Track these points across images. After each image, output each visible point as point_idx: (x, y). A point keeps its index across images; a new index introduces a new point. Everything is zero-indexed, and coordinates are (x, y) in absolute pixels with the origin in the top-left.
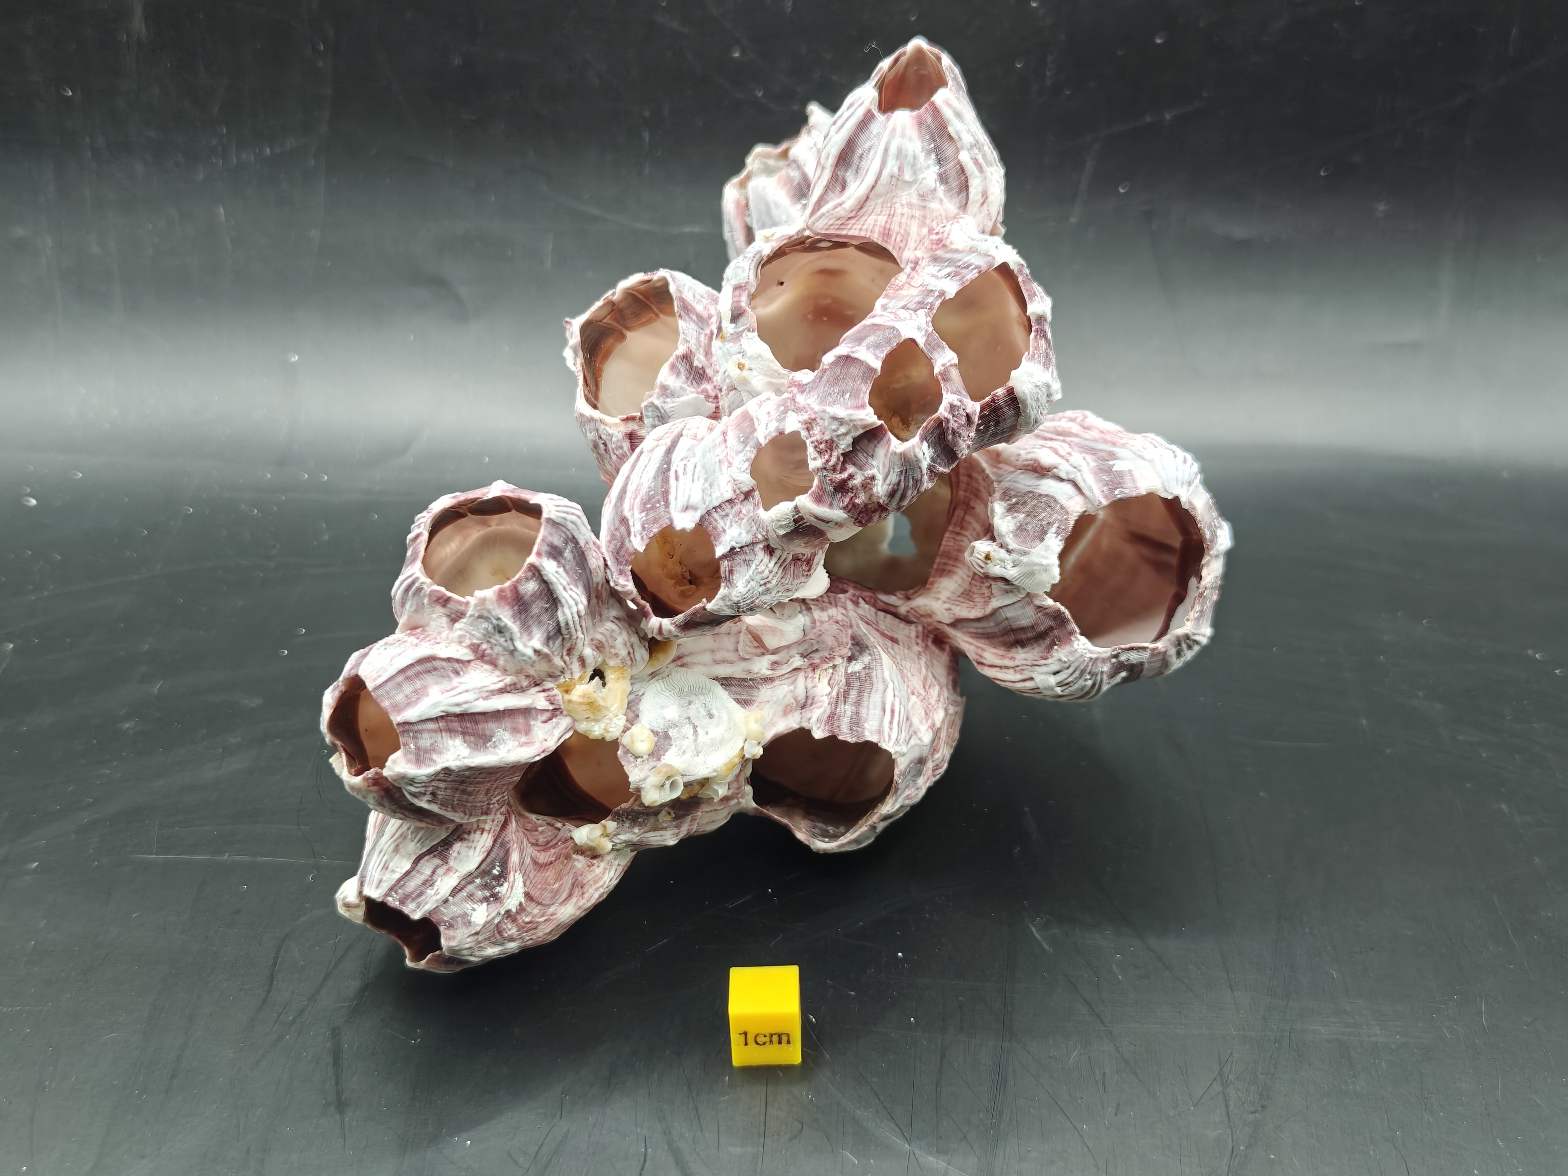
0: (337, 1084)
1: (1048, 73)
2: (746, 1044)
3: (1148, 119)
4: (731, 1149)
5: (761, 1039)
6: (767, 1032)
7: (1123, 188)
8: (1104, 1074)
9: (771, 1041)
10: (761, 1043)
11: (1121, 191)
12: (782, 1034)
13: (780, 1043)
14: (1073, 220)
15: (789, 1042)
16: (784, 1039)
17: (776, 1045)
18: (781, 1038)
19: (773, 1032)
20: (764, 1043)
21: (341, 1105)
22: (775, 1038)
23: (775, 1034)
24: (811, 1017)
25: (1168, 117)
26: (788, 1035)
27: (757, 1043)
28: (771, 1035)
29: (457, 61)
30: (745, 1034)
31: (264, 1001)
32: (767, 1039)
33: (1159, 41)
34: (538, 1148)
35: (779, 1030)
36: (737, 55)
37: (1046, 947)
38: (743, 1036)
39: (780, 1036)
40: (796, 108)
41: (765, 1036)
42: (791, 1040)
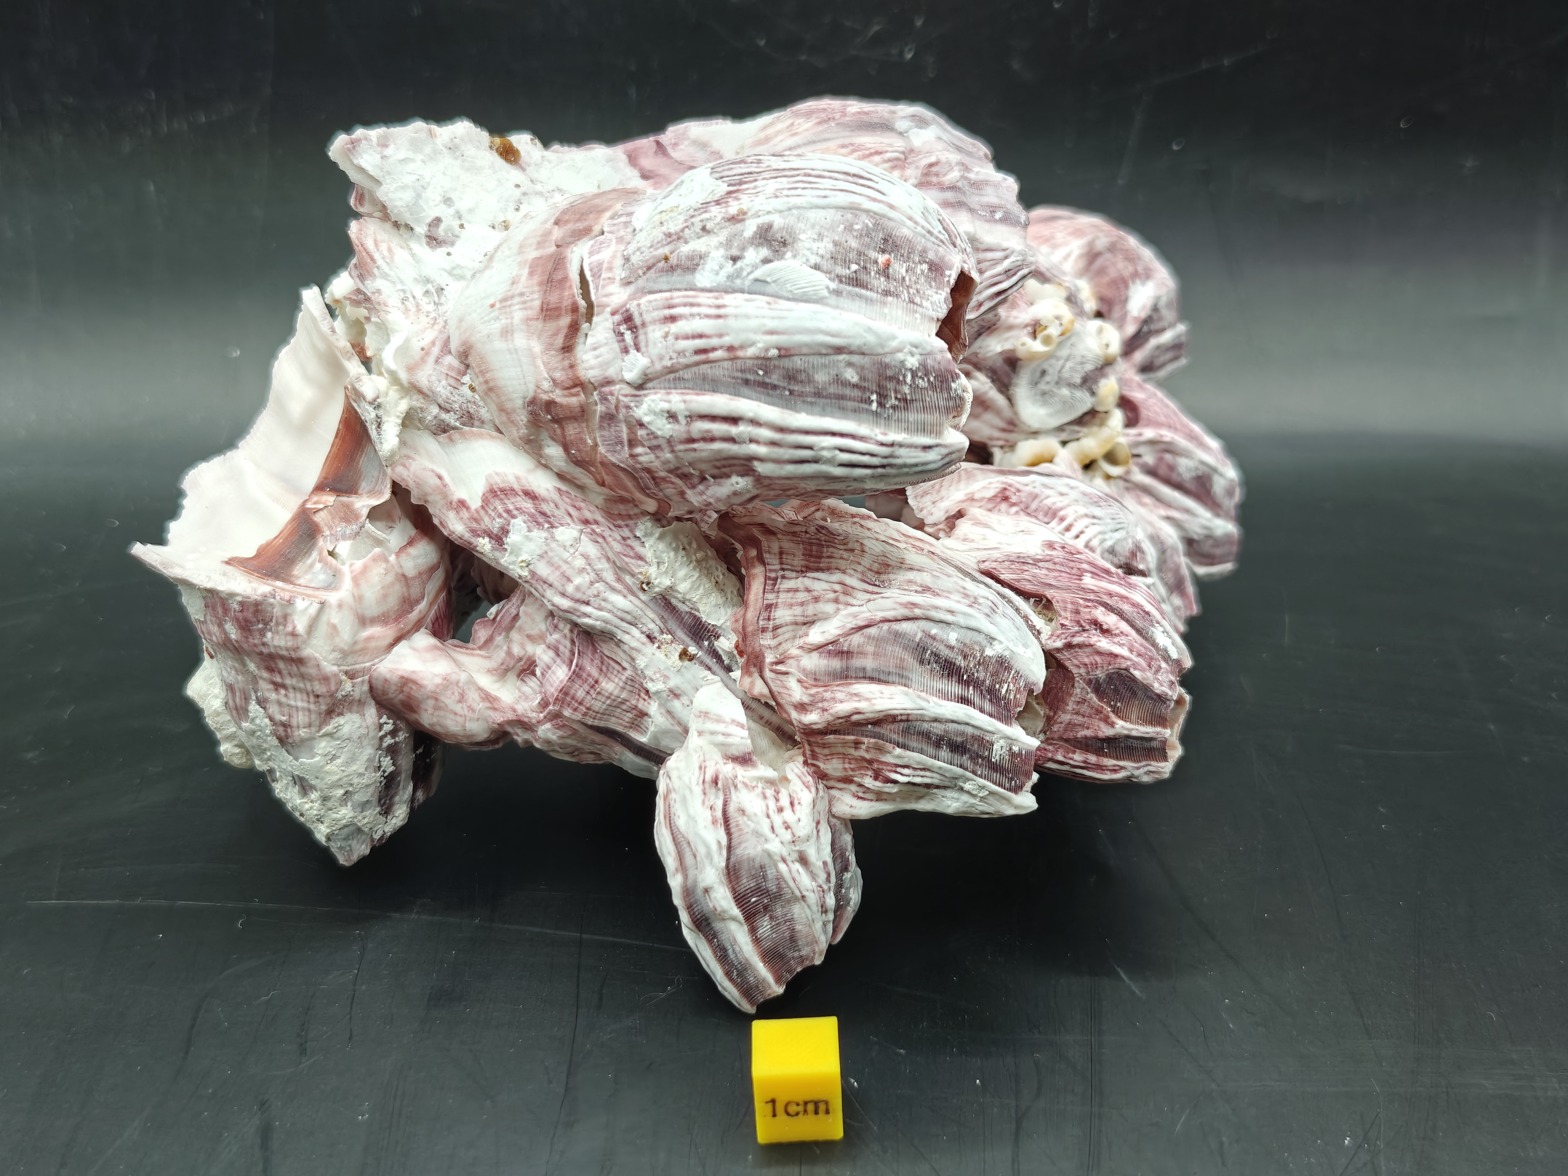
1: (1090, 14)
2: (774, 1115)
3: (1204, 66)
5: (793, 1109)
6: (801, 1098)
7: (1178, 144)
8: (1221, 1144)
9: (805, 1111)
10: (793, 1114)
11: (1175, 148)
12: (819, 1101)
13: (816, 1112)
14: (1120, 182)
15: (827, 1112)
16: (822, 1107)
17: (811, 1116)
18: (818, 1107)
19: (808, 1098)
20: (797, 1114)
22: (811, 1107)
23: (811, 1102)
24: (852, 1081)
25: (1226, 62)
26: (827, 1103)
27: (788, 1114)
28: (806, 1103)
30: (773, 1101)
31: (178, 1071)
32: (801, 1108)
35: (816, 1097)
37: (1137, 992)
38: (770, 1105)
39: (816, 1104)
40: (803, 58)
41: (798, 1105)
42: (831, 1108)
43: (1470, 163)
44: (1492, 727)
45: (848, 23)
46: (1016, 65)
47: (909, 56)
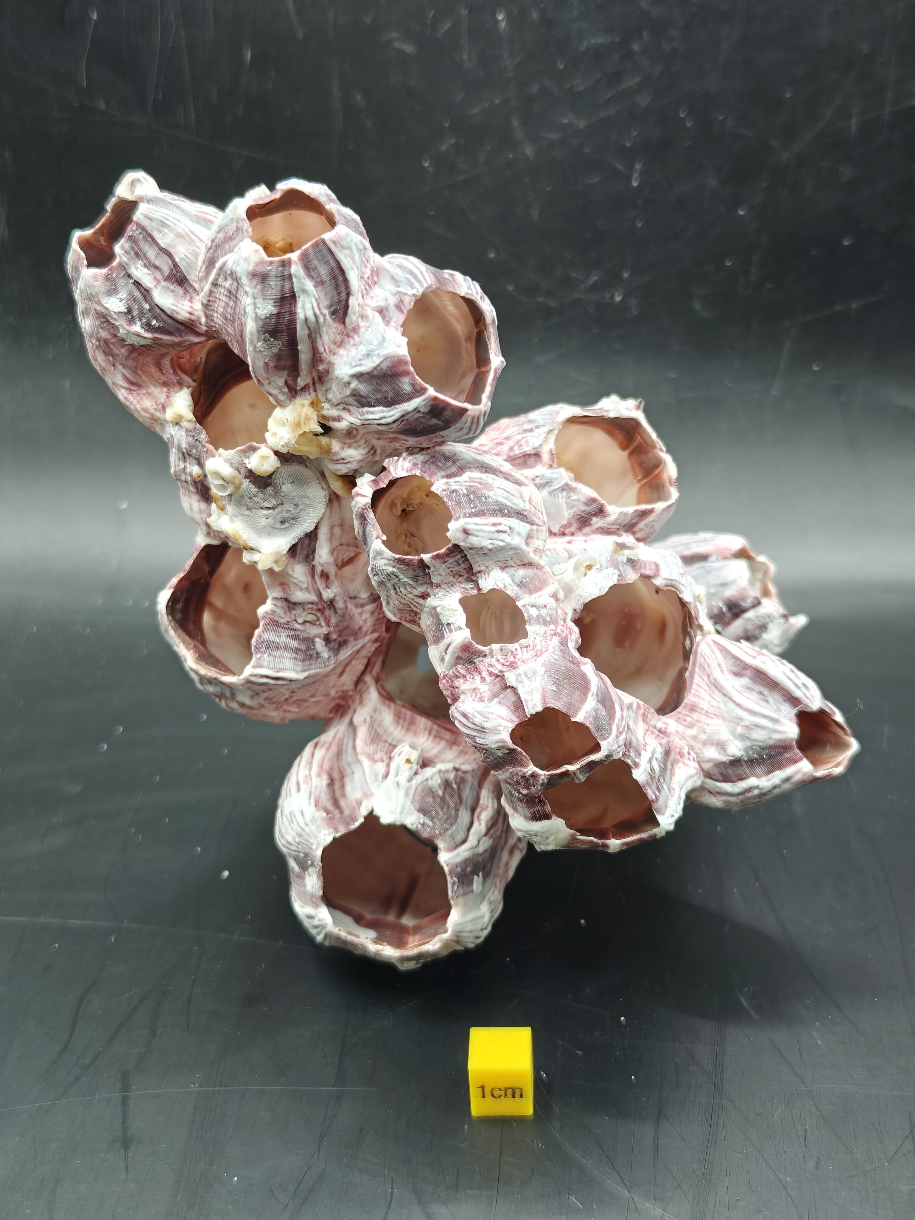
0: (124, 1122)
1: (753, 270)
2: (484, 1097)
3: (838, 308)
5: (497, 1093)
6: (502, 1085)
7: (817, 366)
8: (806, 1131)
9: (506, 1095)
10: (497, 1096)
11: (815, 368)
12: (515, 1088)
14: (774, 393)
15: (521, 1096)
16: (518, 1093)
17: (510, 1098)
18: (515, 1092)
19: (508, 1086)
20: (500, 1097)
21: (126, 1143)
22: (509, 1092)
23: (510, 1088)
24: (543, 1073)
25: (854, 306)
26: (521, 1089)
27: (493, 1096)
28: (506, 1089)
30: (483, 1087)
31: (66, 1046)
32: (502, 1093)
33: (846, 243)
34: (296, 1186)
35: (513, 1085)
37: (752, 1013)
38: (481, 1089)
40: (541, 299)
41: (500, 1090)
42: (524, 1094)
45: (574, 275)
46: (697, 306)
47: (618, 299)
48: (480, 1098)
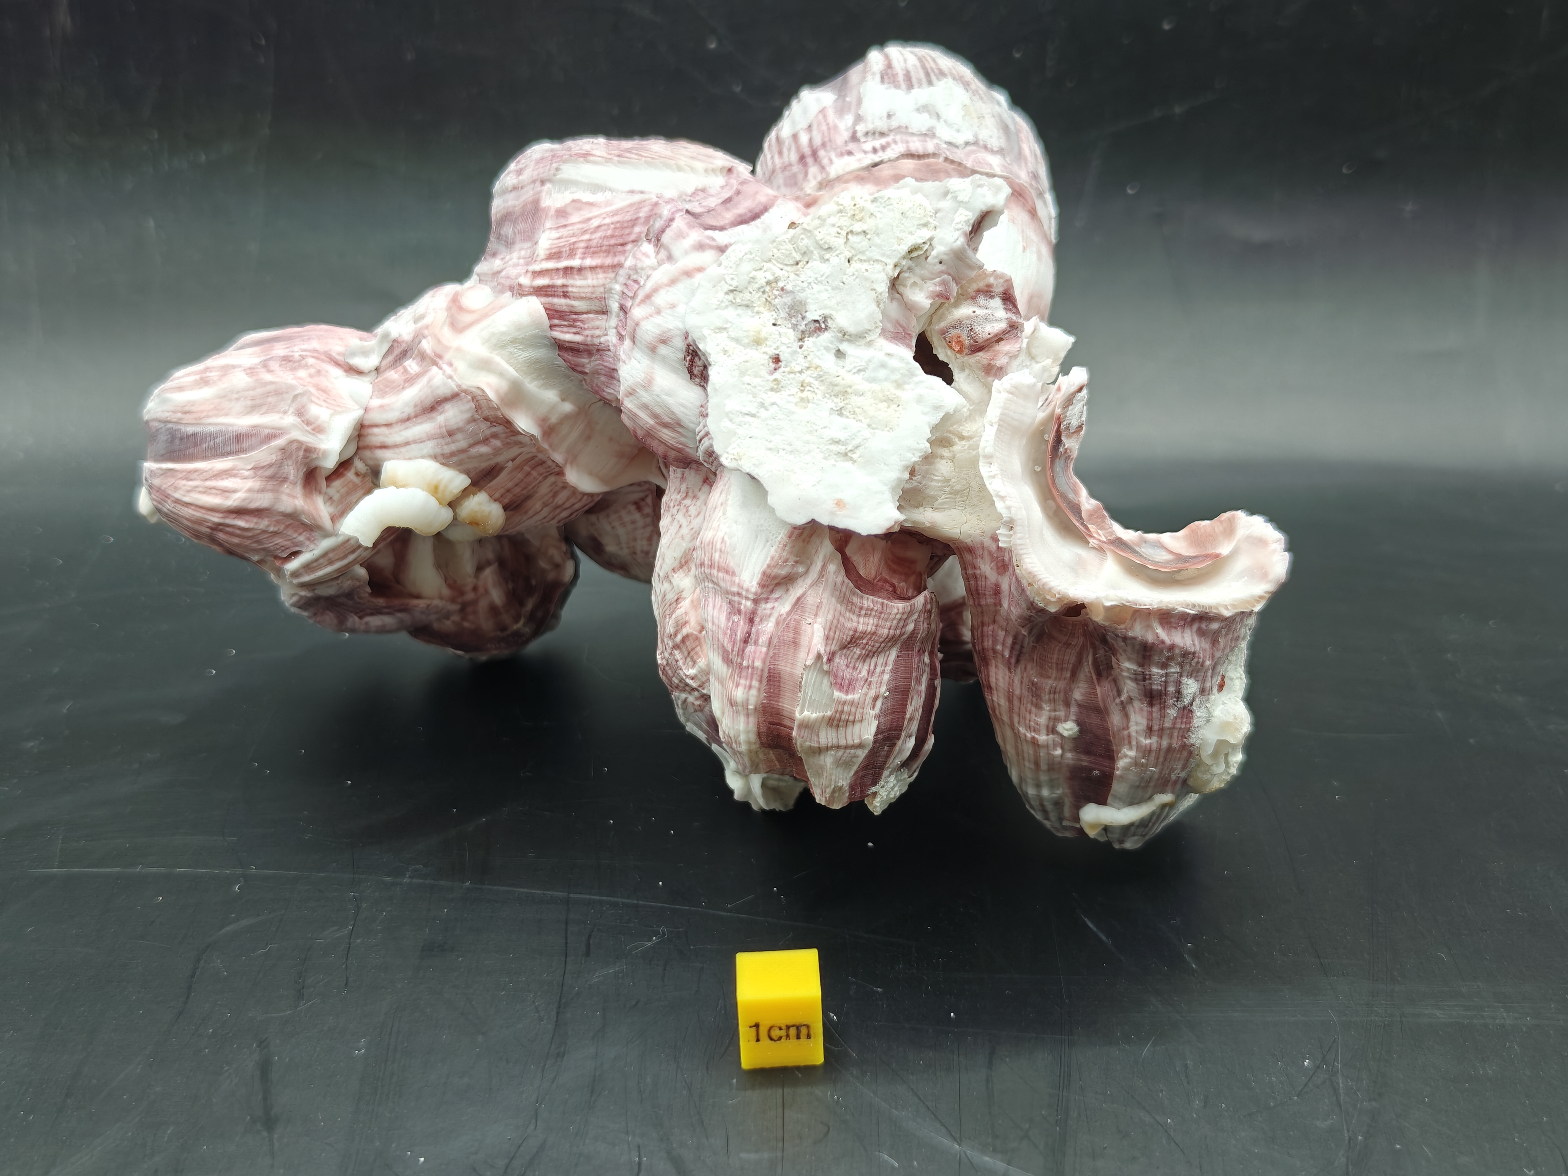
0: (265, 1099)
1: (1049, 64)
2: (758, 1040)
3: (1157, 113)
4: (743, 1155)
5: (776, 1033)
6: (783, 1023)
7: (1133, 188)
8: (1186, 1066)
9: (788, 1036)
10: (776, 1038)
11: (1130, 192)
12: (801, 1026)
13: (798, 1037)
15: (809, 1036)
16: (804, 1031)
17: (793, 1040)
18: (799, 1031)
19: (790, 1023)
20: (780, 1038)
21: (269, 1122)
22: (793, 1031)
23: (793, 1026)
24: (832, 1015)
25: (1178, 110)
26: (808, 1027)
27: (771, 1039)
28: (788, 1027)
29: (410, 56)
30: (757, 1026)
31: (180, 1014)
32: (783, 1033)
33: (1166, 27)
34: (507, 1161)
35: (798, 1021)
36: (713, 46)
37: (1104, 938)
38: (754, 1029)
39: (798, 1028)
41: (781, 1029)
42: (812, 1033)
43: (1409, 207)
44: (1439, 714)
48: (753, 1043)
